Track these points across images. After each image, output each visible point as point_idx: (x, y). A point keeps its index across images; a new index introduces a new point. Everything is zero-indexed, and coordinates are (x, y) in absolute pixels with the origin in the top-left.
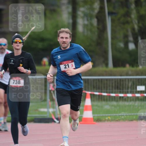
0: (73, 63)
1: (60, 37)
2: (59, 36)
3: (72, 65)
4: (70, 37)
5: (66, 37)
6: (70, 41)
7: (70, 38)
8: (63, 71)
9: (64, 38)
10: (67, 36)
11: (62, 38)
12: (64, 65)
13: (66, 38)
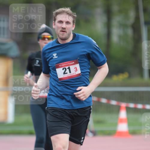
0: (78, 66)
1: (57, 21)
2: (55, 20)
3: (76, 69)
4: (73, 22)
5: (66, 21)
6: (73, 29)
7: (73, 24)
8: (60, 79)
9: (64, 23)
10: (68, 20)
11: (61, 22)
12: (63, 69)
13: (68, 23)
